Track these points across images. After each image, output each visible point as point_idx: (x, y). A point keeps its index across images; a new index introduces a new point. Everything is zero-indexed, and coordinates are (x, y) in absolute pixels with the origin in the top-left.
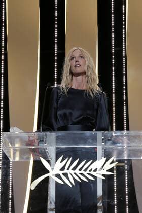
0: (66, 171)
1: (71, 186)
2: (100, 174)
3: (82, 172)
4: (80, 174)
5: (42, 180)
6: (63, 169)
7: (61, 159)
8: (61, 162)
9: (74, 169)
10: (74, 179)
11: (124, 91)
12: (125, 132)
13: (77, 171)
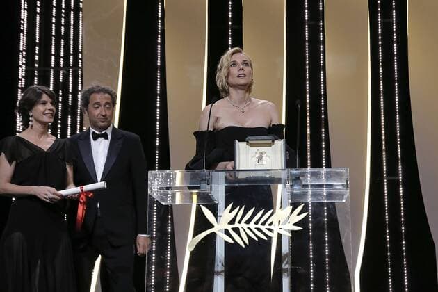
0: (236, 225)
1: (243, 246)
2: (286, 230)
3: (259, 226)
4: (256, 228)
5: (204, 238)
6: (232, 222)
7: (230, 207)
8: (230, 212)
9: (248, 222)
10: (249, 237)
11: (323, 117)
12: (324, 170)
13: (252, 225)
